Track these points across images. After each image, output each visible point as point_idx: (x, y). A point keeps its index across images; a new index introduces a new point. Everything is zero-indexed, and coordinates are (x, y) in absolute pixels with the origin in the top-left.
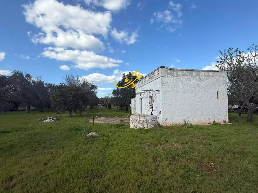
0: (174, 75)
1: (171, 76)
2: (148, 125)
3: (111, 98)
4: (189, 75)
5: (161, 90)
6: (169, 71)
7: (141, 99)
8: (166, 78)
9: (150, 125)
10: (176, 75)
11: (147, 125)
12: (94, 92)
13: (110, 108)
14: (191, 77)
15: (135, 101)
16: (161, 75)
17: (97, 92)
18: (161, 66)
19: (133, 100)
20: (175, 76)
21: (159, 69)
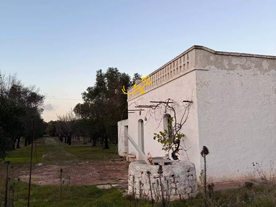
0: (224, 67)
1: (216, 70)
2: (179, 189)
3: (73, 122)
4: (255, 67)
5: (195, 101)
6: (212, 58)
7: (142, 121)
8: (207, 72)
9: (182, 188)
10: (227, 67)
11: (176, 189)
12: (35, 108)
13: (69, 142)
14: (259, 72)
15: (127, 126)
16: (195, 66)
17: (42, 110)
18: (195, 46)
19: (121, 125)
20: (226, 69)
21: (189, 53)
